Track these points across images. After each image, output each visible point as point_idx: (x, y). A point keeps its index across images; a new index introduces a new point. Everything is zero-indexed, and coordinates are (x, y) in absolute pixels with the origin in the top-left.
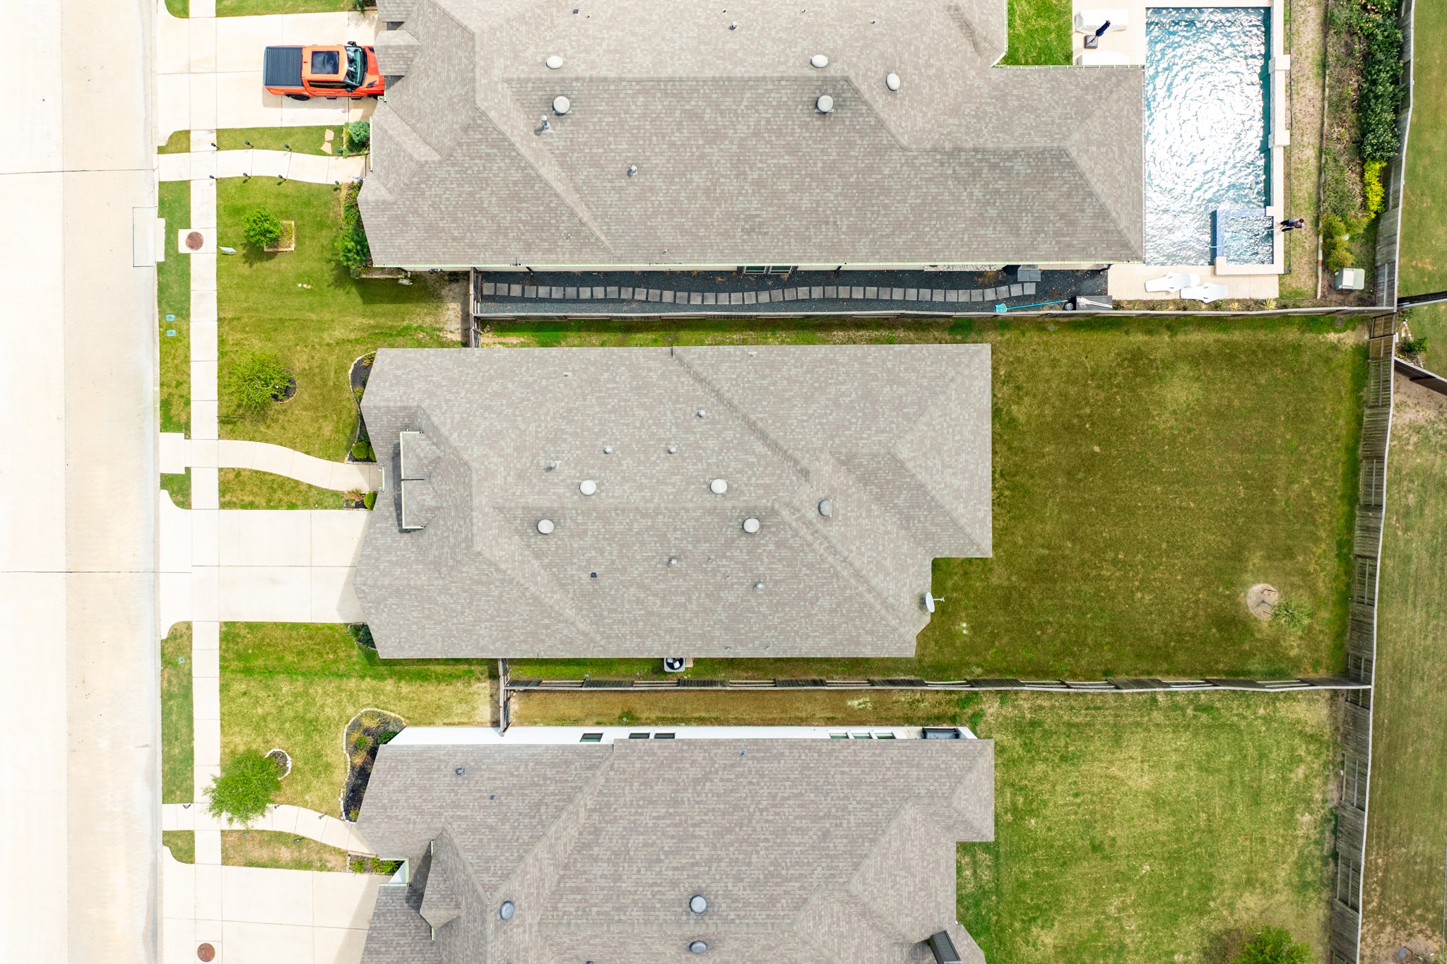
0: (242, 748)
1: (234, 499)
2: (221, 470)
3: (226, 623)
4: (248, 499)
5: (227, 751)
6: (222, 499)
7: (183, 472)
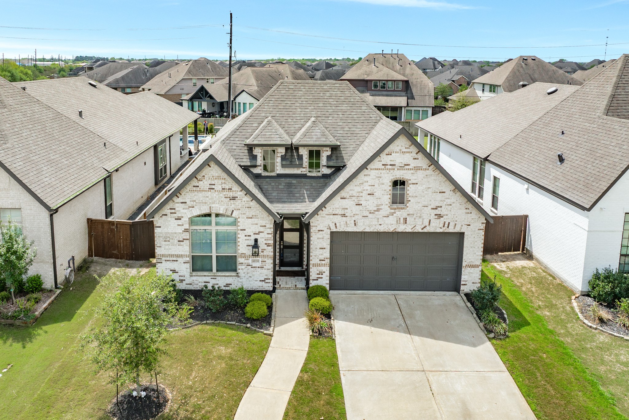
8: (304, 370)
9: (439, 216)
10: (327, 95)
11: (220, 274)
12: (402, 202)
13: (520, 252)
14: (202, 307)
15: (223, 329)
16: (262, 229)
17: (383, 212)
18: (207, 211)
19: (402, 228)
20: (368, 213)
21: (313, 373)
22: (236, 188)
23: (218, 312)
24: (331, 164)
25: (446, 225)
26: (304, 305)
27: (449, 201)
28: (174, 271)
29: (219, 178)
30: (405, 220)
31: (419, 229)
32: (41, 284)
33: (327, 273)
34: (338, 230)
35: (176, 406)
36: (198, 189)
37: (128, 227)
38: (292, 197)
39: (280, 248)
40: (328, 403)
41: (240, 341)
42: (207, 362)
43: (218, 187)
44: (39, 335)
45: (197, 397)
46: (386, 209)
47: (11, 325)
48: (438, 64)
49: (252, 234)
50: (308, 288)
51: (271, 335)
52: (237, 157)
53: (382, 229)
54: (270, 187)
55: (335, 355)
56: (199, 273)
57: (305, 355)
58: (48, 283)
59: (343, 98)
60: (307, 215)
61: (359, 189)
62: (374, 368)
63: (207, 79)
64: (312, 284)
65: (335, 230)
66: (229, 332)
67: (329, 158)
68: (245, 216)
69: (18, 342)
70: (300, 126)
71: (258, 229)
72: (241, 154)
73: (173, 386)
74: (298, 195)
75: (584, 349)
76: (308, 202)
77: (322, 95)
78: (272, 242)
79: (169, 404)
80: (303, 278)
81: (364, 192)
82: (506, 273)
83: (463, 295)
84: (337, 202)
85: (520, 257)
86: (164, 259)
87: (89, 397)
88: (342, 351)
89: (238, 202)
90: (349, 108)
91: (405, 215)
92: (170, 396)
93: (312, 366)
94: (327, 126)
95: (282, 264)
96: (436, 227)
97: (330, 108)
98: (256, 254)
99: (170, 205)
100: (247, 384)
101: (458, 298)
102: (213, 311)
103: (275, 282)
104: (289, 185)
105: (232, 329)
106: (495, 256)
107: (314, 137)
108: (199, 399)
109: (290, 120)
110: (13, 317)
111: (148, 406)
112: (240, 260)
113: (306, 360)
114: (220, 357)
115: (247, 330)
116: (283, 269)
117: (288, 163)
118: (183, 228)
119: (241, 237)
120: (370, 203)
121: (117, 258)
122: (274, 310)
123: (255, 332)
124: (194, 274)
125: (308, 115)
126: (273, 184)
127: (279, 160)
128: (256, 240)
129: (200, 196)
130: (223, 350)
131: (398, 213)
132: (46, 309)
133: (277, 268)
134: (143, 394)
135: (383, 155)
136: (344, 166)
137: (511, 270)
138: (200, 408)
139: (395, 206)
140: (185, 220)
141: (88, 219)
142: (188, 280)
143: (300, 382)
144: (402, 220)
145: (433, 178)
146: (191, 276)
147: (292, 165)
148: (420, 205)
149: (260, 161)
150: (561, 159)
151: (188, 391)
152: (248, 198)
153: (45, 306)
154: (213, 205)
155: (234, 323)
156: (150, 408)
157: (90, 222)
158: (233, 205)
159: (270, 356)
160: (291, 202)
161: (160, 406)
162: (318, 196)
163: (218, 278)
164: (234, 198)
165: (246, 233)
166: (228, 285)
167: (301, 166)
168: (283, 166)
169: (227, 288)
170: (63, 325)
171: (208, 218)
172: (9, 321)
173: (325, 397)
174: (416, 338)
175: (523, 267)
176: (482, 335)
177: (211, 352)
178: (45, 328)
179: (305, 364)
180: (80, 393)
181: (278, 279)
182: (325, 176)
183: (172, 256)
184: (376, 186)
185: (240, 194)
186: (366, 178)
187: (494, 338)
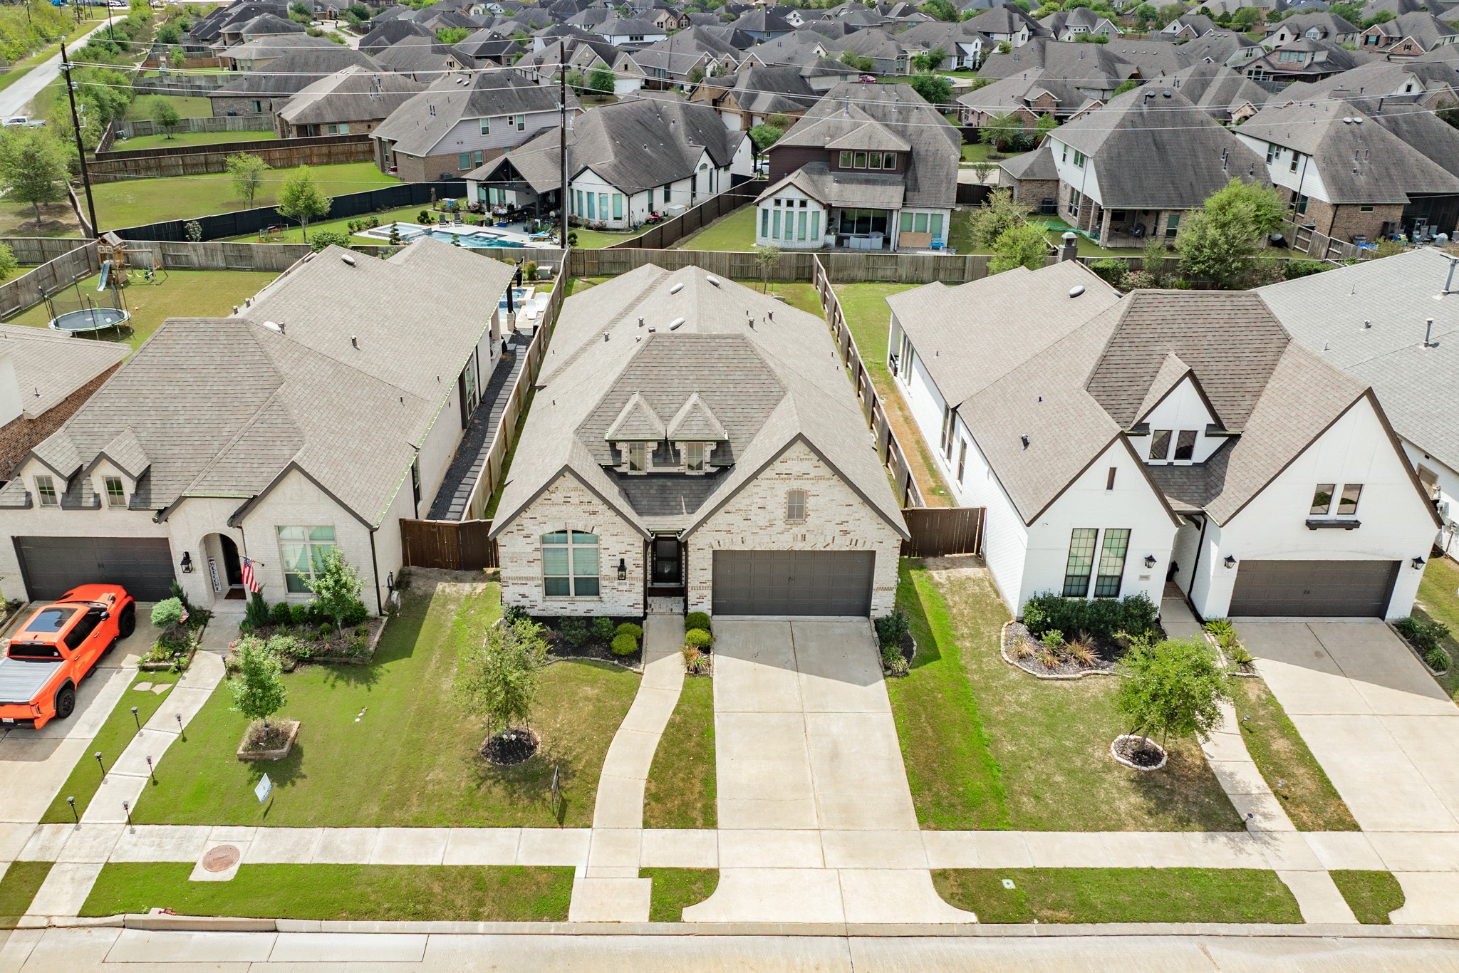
0: (1136, 799)
1: (699, 805)
2: (646, 825)
3: (920, 823)
4: (698, 787)
5: (1151, 821)
6: (700, 822)
7: (648, 882)
8: (676, 712)
9: (846, 532)
10: (716, 356)
11: (579, 598)
12: (800, 516)
13: (974, 554)
14: (561, 640)
15: (587, 667)
16: (629, 548)
17: (776, 529)
18: (562, 528)
19: (799, 546)
20: (758, 529)
21: (686, 715)
22: (596, 500)
23: (580, 646)
24: (716, 462)
25: (854, 543)
26: (680, 635)
27: (857, 516)
28: (524, 596)
29: (575, 489)
30: (804, 538)
31: (820, 547)
32: (364, 612)
33: (710, 597)
34: (722, 548)
35: (547, 748)
36: (550, 502)
37: (454, 530)
38: (666, 507)
39: (653, 561)
40: (699, 745)
41: (607, 681)
42: (573, 704)
43: (575, 500)
44: (382, 674)
45: (566, 739)
46: (780, 525)
47: (347, 663)
48: (1021, 20)
49: (617, 554)
50: (686, 614)
51: (641, 674)
52: (597, 452)
53: (775, 547)
54: (639, 491)
55: (711, 697)
56: (554, 598)
57: (678, 695)
58: (372, 610)
59: (735, 361)
60: (684, 533)
61: (748, 502)
62: (751, 710)
63: (511, 118)
64: (691, 610)
65: (718, 548)
66: (595, 670)
67: (713, 453)
68: (608, 533)
69: (362, 683)
70: (677, 406)
71: (624, 548)
72: (601, 448)
73: (540, 727)
74: (673, 503)
75: (987, 688)
76: (685, 514)
77: (707, 356)
78: (641, 562)
79: (539, 747)
80: (681, 599)
81: (754, 505)
82: (943, 586)
83: (872, 621)
84: (720, 517)
85: (971, 562)
86: (511, 582)
87: (457, 740)
88: (719, 691)
89: (599, 518)
90: (743, 377)
91: (803, 531)
92: (539, 739)
93: (685, 708)
94: (713, 406)
95: (655, 579)
96: (842, 544)
97: (717, 377)
98: (622, 577)
99: (517, 521)
100: (617, 727)
101: (866, 625)
102: (575, 646)
103: (646, 605)
104: (663, 489)
105: (598, 667)
106: (938, 560)
107: (694, 427)
108: (569, 742)
109: (664, 397)
110: (348, 655)
111: (519, 748)
112: (603, 583)
113: (679, 701)
114: (587, 699)
115: (615, 668)
116: (657, 585)
117: (662, 460)
118: (533, 547)
119: (604, 557)
120: (761, 518)
121: (441, 567)
122: (644, 642)
123: (624, 670)
124: (548, 598)
125: (689, 389)
126: (643, 487)
127: (650, 456)
128: (622, 561)
129: (554, 511)
130: (590, 691)
131: (795, 530)
132: (378, 643)
133: (649, 585)
134: (514, 737)
135: (777, 463)
136: (733, 465)
137: (951, 582)
138: (571, 750)
139: (791, 521)
140: (536, 537)
141: (400, 520)
142: (541, 605)
143: (671, 724)
144: (799, 536)
145: (837, 489)
146: (544, 601)
147: (666, 462)
148: (822, 520)
149: (625, 457)
150: (1026, 443)
151: (556, 734)
152: (611, 513)
153: (376, 639)
154: (570, 521)
155: (599, 659)
156: (523, 751)
157: (404, 524)
158: (593, 520)
159: (640, 697)
160: (664, 514)
161: (532, 748)
162: (699, 505)
163: (577, 603)
164: (594, 513)
165: (609, 552)
166: (589, 611)
167: (678, 464)
168: (655, 465)
169: (588, 615)
170: (404, 661)
171: (563, 535)
172: (345, 659)
173: (695, 738)
174: (803, 676)
175: (968, 578)
176: (878, 671)
177: (576, 694)
178: (385, 666)
179: (678, 706)
180: (447, 737)
181: (650, 600)
182: (709, 476)
183: (520, 578)
184: (769, 498)
185: (602, 508)
186: (755, 490)
187: (890, 676)
